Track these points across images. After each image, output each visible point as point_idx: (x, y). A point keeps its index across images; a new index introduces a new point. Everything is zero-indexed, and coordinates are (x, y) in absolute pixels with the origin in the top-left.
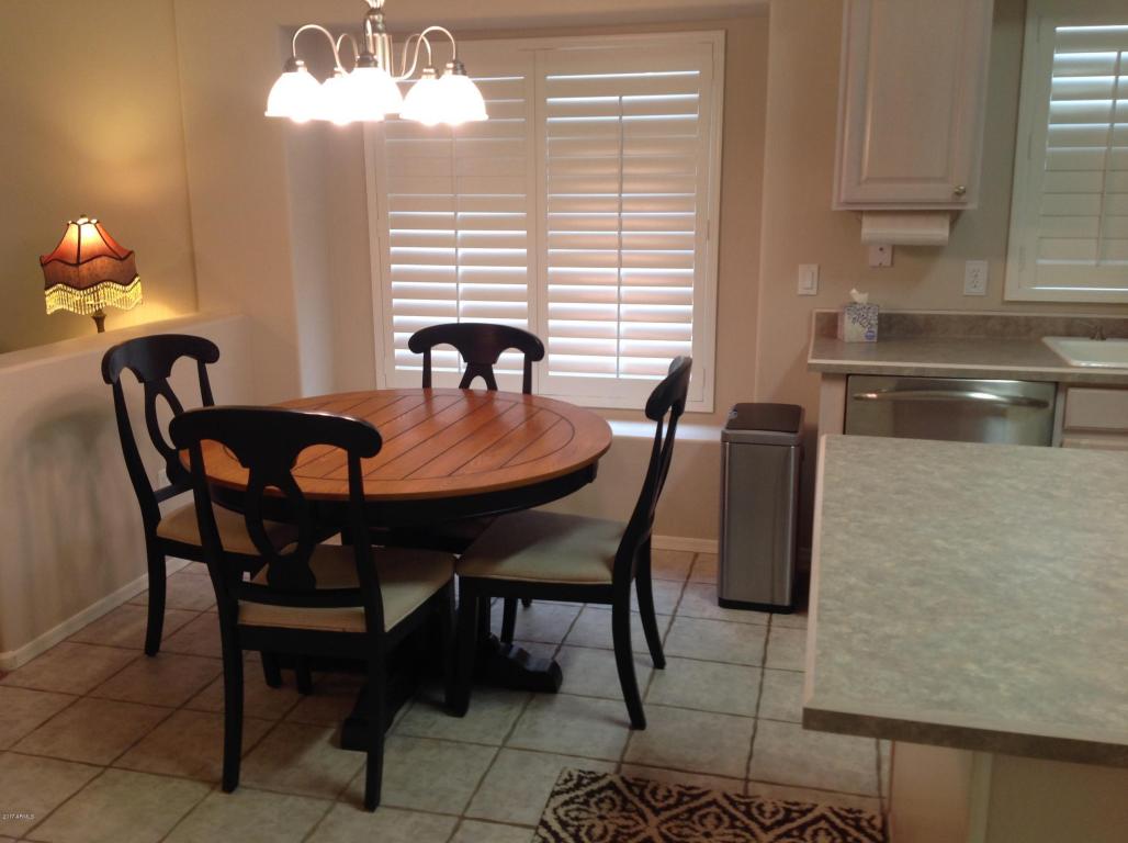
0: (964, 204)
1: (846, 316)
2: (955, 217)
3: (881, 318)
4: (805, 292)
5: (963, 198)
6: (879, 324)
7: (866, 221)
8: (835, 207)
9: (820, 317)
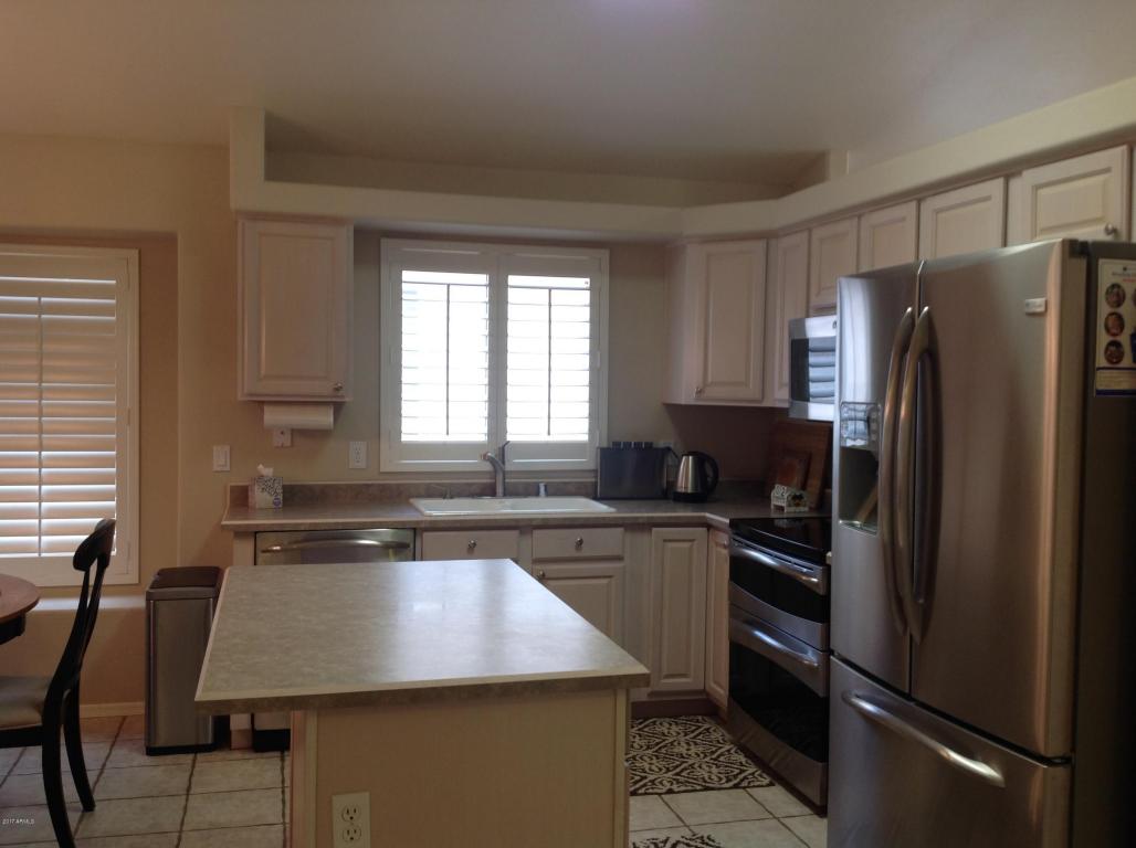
0: (342, 397)
1: (256, 487)
2: (338, 407)
3: (284, 487)
4: (219, 469)
5: (341, 392)
6: (283, 493)
7: (267, 409)
8: (240, 398)
9: (233, 489)
